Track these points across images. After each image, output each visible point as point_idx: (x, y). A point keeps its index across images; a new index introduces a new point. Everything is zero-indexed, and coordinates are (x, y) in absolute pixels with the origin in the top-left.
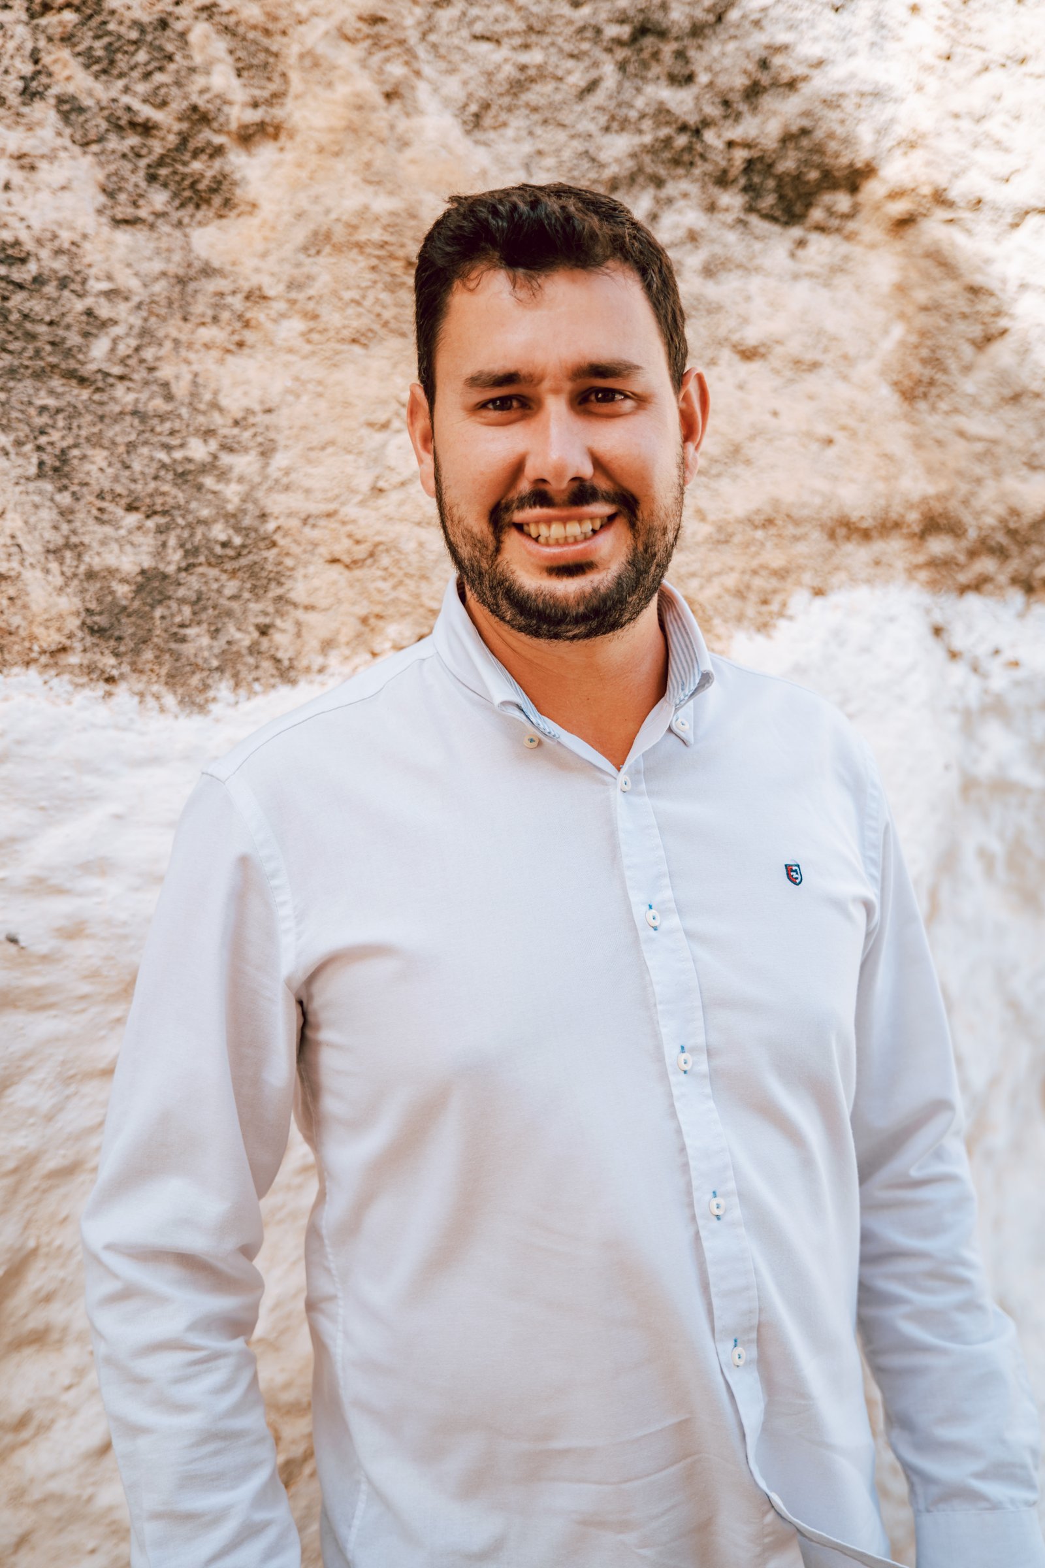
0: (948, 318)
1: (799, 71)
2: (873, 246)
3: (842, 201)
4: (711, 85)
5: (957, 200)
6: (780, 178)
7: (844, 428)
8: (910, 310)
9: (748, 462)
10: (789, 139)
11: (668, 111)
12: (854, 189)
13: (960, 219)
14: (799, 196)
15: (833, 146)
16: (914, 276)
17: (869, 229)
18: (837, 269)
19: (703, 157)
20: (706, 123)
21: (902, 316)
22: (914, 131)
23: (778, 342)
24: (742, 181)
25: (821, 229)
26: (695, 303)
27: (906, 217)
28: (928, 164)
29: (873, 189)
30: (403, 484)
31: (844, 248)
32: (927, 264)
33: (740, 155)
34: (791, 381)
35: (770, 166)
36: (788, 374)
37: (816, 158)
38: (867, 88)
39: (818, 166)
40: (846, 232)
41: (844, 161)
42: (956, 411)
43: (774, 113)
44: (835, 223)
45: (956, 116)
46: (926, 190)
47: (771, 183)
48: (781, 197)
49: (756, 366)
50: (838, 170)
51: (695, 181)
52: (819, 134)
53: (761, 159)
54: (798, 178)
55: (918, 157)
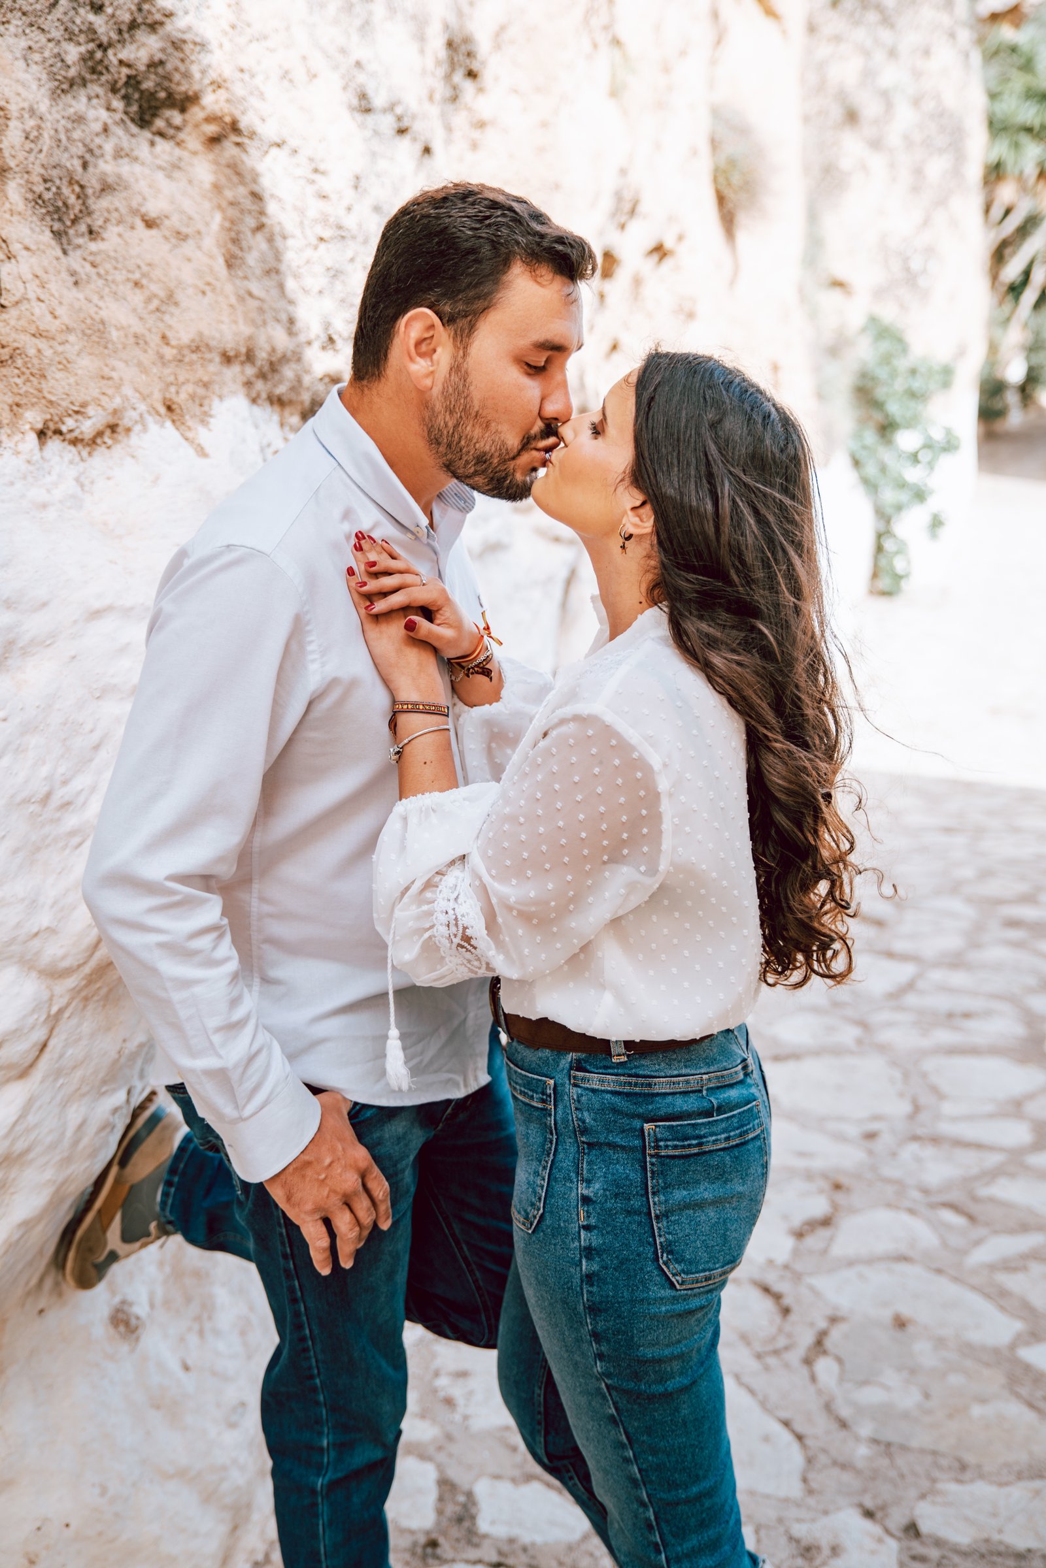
0: (242, 211)
1: (158, 17)
2: (195, 153)
3: (176, 118)
4: (113, 16)
5: (243, 129)
6: (142, 92)
7: (209, 284)
8: (224, 204)
9: (176, 304)
10: (154, 65)
11: (95, 32)
12: (183, 110)
13: (243, 143)
14: (150, 108)
15: (177, 77)
16: (223, 181)
17: (193, 141)
18: (176, 166)
19: (107, 68)
20: (110, 45)
21: (219, 207)
22: (220, 75)
23: (167, 217)
24: (123, 91)
25: (161, 134)
26: (118, 181)
27: (215, 136)
28: (228, 101)
29: (196, 114)
30: (17, 303)
31: (177, 152)
32: (228, 171)
33: (125, 71)
34: (175, 246)
35: (139, 83)
36: (174, 241)
37: (166, 84)
38: (198, 40)
39: (166, 89)
40: (178, 140)
41: (183, 88)
42: (246, 278)
43: (144, 45)
44: (171, 132)
45: (242, 71)
46: (228, 119)
47: (136, 96)
48: (140, 107)
49: (154, 232)
50: (179, 93)
51: (102, 85)
52: (169, 66)
53: (135, 76)
54: (152, 95)
55: (222, 94)
